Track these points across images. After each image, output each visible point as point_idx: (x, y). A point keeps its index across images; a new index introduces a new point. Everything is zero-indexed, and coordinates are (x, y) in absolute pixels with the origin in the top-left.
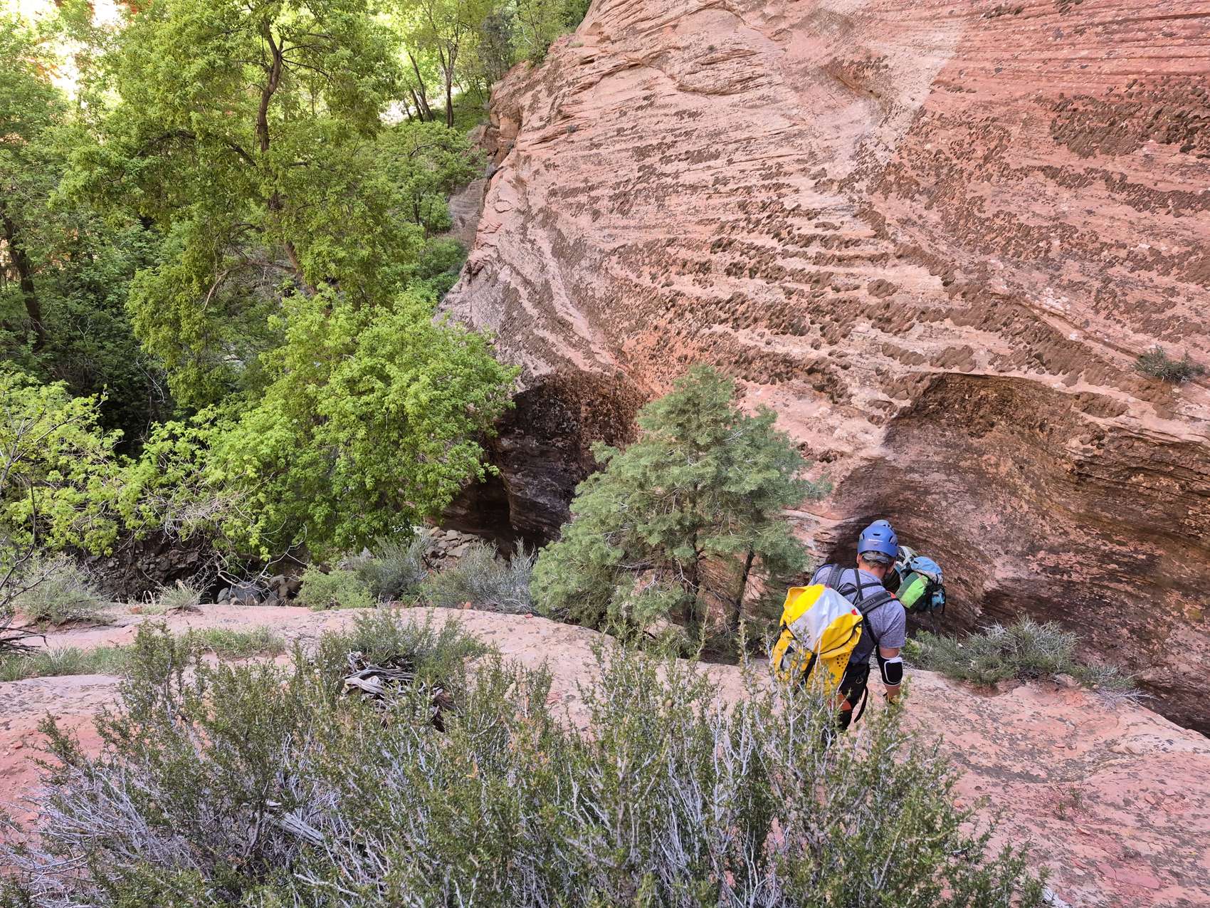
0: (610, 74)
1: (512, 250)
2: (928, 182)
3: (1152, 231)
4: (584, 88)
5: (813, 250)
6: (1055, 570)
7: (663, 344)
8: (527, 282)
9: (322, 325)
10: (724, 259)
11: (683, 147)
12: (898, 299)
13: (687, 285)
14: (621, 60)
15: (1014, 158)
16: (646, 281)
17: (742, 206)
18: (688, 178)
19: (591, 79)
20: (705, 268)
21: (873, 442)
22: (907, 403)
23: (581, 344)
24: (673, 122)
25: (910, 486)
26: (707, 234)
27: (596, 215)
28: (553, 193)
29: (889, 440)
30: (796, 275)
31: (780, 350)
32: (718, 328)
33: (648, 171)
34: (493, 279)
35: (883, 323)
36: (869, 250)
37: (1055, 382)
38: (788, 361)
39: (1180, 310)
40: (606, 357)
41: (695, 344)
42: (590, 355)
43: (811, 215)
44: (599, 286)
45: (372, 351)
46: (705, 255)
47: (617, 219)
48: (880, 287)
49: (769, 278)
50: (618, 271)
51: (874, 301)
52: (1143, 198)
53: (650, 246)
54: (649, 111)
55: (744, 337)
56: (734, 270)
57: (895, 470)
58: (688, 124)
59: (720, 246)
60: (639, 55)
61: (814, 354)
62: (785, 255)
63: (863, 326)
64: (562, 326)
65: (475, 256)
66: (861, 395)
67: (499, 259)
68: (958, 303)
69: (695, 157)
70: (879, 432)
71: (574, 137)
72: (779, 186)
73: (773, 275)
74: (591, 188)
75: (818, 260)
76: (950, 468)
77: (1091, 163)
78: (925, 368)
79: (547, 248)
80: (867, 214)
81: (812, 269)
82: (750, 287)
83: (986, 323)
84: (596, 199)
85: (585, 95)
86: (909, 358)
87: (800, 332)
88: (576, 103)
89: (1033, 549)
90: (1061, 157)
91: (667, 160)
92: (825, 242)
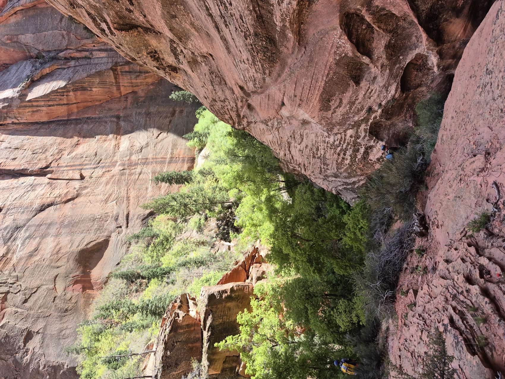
0: (290, 152)
1: (333, 185)
2: (331, 126)
3: (345, 107)
4: (293, 158)
5: (342, 143)
6: (410, 117)
7: (360, 169)
8: (343, 185)
9: (349, 237)
10: (342, 155)
11: (315, 150)
12: (353, 135)
13: (347, 162)
14: (287, 149)
15: (329, 116)
16: (345, 167)
17: (331, 148)
18: (323, 153)
19: (291, 156)
20: (343, 158)
21: (381, 144)
22: (374, 138)
23: (359, 181)
24: (308, 150)
25: (392, 136)
26: (336, 156)
27: (327, 169)
28: (320, 174)
29: (382, 140)
30: (347, 146)
31: (362, 153)
32: (357, 160)
33: (318, 158)
34: (341, 190)
35: (358, 138)
36: (343, 136)
37: (371, 121)
38: (364, 152)
39: (359, 107)
40: (362, 178)
41: (360, 164)
42: (362, 180)
43: (335, 141)
44: (345, 174)
45: (355, 229)
46: (341, 158)
47: (329, 167)
48: (351, 137)
49: (347, 150)
50: (342, 170)
51: (353, 138)
52: (339, 106)
53: (337, 164)
54: (304, 151)
55: (359, 156)
56: (345, 154)
57: (388, 139)
58: (309, 147)
59: (339, 155)
60: (287, 146)
61: (363, 148)
62: (342, 147)
63: (358, 141)
64: (354, 183)
65: (334, 192)
66: (372, 143)
67: (336, 188)
68: (355, 128)
69: (318, 149)
70: (380, 142)
71: (306, 165)
72: (327, 142)
73: (346, 149)
74: (321, 168)
75: (344, 142)
76: (389, 129)
77: (332, 109)
78: (367, 134)
79: (334, 179)
80: (336, 134)
81: (346, 144)
82: (349, 153)
83: (360, 126)
84: (324, 168)
85: (295, 158)
86: (365, 136)
87: (359, 149)
88: (296, 161)
89: (406, 120)
90: (330, 112)
91: (317, 154)
92: (340, 141)
